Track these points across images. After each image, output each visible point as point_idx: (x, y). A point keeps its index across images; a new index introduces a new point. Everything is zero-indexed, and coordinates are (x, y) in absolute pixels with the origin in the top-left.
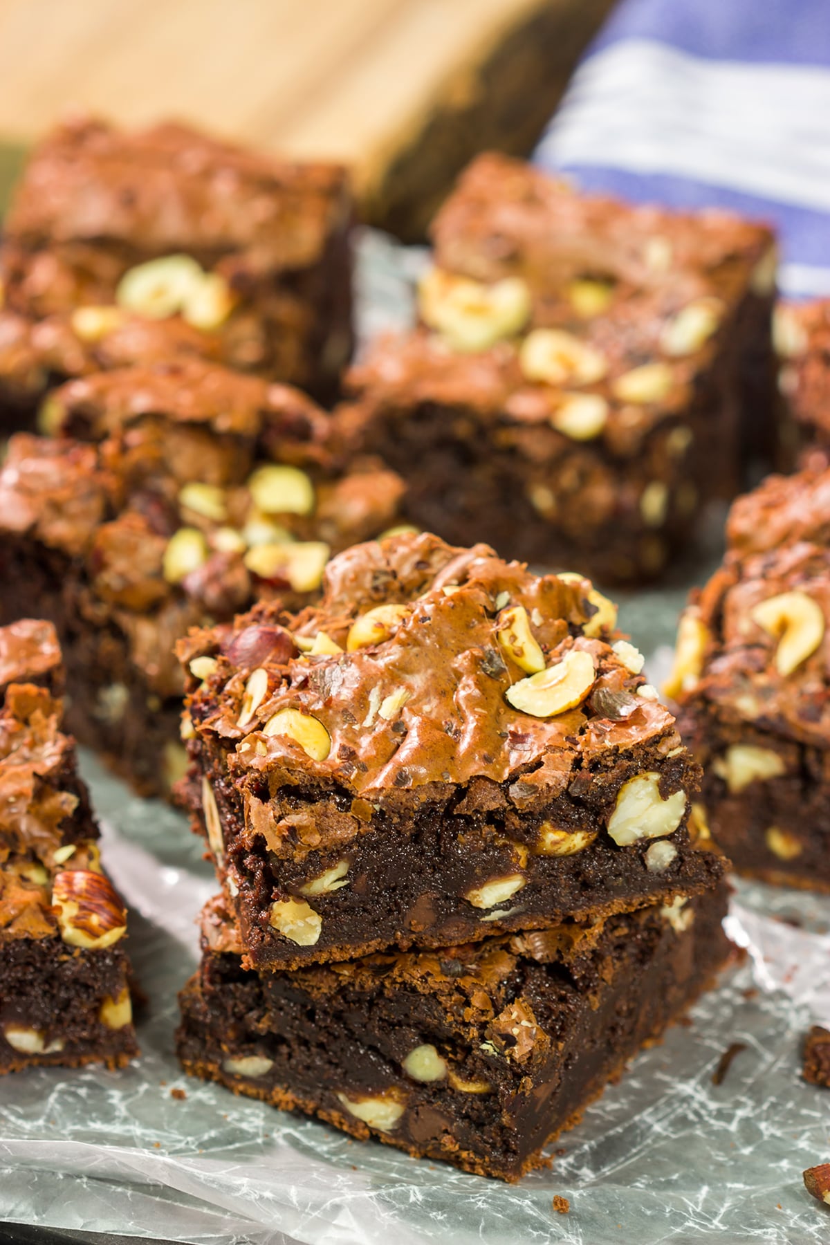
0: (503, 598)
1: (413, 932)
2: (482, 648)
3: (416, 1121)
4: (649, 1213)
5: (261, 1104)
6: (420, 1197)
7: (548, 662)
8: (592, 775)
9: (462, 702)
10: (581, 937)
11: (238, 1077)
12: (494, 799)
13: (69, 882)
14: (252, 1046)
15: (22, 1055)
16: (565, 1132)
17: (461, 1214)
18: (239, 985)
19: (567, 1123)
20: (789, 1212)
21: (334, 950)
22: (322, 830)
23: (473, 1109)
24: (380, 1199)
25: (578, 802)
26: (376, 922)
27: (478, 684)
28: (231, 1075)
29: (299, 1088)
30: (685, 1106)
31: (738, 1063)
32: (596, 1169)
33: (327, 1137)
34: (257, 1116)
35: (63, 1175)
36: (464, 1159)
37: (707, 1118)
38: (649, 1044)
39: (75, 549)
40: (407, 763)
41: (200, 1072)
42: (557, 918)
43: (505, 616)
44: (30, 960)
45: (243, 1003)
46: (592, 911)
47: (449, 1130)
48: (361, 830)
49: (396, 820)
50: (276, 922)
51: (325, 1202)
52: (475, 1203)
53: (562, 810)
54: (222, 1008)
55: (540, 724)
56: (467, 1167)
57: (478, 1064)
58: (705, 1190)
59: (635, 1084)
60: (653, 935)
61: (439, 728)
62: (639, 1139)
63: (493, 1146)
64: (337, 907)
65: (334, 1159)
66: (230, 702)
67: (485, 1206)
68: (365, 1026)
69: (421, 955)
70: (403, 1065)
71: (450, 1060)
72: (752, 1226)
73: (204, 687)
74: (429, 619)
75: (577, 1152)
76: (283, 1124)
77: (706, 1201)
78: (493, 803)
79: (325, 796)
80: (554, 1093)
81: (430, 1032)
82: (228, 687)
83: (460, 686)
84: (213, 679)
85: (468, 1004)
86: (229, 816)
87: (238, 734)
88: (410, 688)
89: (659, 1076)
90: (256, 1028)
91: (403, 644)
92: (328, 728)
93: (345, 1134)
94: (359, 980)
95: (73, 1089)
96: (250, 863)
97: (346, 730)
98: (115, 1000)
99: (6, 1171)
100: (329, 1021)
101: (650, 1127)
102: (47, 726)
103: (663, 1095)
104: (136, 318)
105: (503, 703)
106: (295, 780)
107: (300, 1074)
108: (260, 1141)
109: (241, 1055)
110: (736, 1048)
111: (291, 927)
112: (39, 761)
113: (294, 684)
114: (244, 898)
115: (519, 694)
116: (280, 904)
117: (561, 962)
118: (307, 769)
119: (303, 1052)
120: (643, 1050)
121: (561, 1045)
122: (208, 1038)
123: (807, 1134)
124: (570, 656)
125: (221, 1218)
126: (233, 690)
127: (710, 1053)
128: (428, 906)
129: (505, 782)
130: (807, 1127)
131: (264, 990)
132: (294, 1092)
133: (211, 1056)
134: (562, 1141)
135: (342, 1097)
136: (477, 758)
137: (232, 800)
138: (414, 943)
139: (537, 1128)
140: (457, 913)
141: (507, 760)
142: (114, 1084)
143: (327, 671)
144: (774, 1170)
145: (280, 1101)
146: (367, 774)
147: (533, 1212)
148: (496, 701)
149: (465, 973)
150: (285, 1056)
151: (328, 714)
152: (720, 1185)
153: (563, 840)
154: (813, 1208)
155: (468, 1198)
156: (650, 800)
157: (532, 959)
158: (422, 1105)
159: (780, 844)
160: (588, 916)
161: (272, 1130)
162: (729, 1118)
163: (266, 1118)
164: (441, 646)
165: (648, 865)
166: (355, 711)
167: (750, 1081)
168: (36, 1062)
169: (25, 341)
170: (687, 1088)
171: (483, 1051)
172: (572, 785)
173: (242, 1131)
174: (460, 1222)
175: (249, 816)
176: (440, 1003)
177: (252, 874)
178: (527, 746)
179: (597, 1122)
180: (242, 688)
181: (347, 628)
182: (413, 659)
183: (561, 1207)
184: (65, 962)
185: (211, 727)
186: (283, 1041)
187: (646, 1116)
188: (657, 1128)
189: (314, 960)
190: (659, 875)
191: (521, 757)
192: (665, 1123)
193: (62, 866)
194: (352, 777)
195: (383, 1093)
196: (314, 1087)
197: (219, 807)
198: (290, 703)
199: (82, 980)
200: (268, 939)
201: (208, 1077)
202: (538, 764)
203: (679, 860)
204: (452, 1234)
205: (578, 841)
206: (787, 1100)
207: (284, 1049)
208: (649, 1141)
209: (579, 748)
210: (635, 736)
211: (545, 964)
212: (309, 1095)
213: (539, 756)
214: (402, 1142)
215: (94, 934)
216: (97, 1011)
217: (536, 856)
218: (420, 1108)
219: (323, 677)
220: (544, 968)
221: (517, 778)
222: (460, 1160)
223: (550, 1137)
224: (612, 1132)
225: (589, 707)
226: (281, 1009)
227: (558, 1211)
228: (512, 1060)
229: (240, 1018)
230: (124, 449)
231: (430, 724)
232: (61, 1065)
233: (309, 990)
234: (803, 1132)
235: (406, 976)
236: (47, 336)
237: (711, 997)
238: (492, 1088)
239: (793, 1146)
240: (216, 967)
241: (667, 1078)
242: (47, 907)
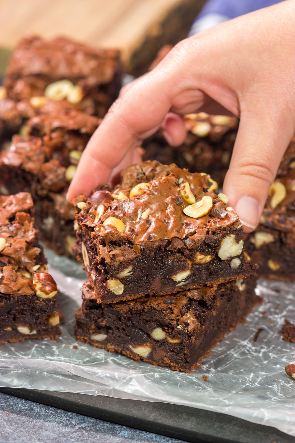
0: (181, 180)
1: (154, 290)
2: (175, 196)
3: (155, 353)
4: (234, 381)
5: (103, 350)
6: (158, 376)
7: (197, 200)
8: (213, 236)
9: (169, 213)
10: (210, 291)
11: (95, 341)
12: (180, 244)
13: (38, 276)
14: (100, 331)
15: (23, 335)
16: (205, 357)
17: (172, 381)
18: (96, 310)
19: (205, 354)
20: (280, 380)
21: (128, 296)
22: (124, 255)
23: (175, 348)
24: (145, 377)
25: (208, 245)
26: (142, 286)
27: (174, 207)
28: (93, 341)
29: (116, 344)
30: (244, 348)
31: (261, 335)
32: (215, 368)
33: (126, 360)
34: (102, 354)
35: (38, 372)
36: (172, 366)
37: (252, 352)
38: (231, 329)
39: (35, 172)
40: (152, 233)
41: (82, 340)
42: (202, 285)
43: (182, 185)
44: (26, 302)
45: (97, 316)
46: (213, 282)
47: (167, 356)
48: (137, 255)
49: (148, 252)
50: (109, 287)
51: (127, 377)
52: (177, 378)
53: (203, 248)
54: (90, 318)
55: (195, 220)
56: (173, 368)
57: (176, 333)
58: (252, 374)
59: (227, 342)
60: (233, 292)
61: (161, 221)
62: (229, 359)
63: (182, 360)
64: (129, 282)
65: (128, 367)
66: (91, 216)
67: (180, 379)
68: (138, 322)
69: (156, 298)
70: (151, 335)
71: (167, 332)
72: (268, 385)
73: (82, 212)
74: (157, 186)
75: (209, 363)
76: (111, 356)
77: (253, 378)
78: (180, 246)
79: (124, 244)
80: (201, 343)
81: (160, 323)
82: (90, 211)
83: (168, 208)
84: (85, 209)
85: (173, 313)
86: (92, 253)
87: (95, 225)
88: (151, 209)
89: (235, 339)
90: (101, 324)
91: (149, 194)
92: (125, 222)
93: (131, 359)
94: (136, 306)
95: (40, 346)
96: (100, 268)
97: (131, 223)
98: (54, 316)
99: (19, 371)
100: (126, 321)
101: (233, 355)
102: (30, 226)
103: (237, 345)
104: (51, 100)
105: (182, 214)
106: (114, 239)
107: (116, 339)
108: (103, 361)
109: (96, 334)
110: (260, 330)
111: (114, 288)
112: (27, 237)
113: (113, 209)
114: (97, 280)
115: (187, 211)
116: (110, 281)
117: (203, 300)
118: (118, 235)
119: (117, 332)
120: (230, 331)
121: (204, 327)
122: (85, 328)
123: (285, 357)
124: (204, 198)
125: (91, 385)
126: (92, 212)
127: (252, 332)
128: (159, 281)
129: (184, 239)
130: (285, 354)
131: (104, 311)
132: (114, 345)
133: (86, 335)
134: (204, 360)
135: (130, 346)
136: (174, 231)
137: (93, 248)
138: (154, 294)
139: (196, 355)
140: (168, 283)
141: (184, 232)
142: (54, 344)
143: (124, 204)
144: (275, 368)
145: (110, 348)
146: (138, 237)
147: (196, 381)
148: (180, 212)
149: (171, 303)
150: (111, 333)
151: (124, 217)
152: (257, 373)
153: (203, 258)
154: (288, 379)
155: (174, 376)
156: (232, 244)
157: (193, 299)
158: (158, 348)
159: (272, 265)
160: (212, 284)
161: (107, 358)
162: (259, 352)
163: (105, 354)
164: (161, 195)
165: (231, 267)
166: (133, 217)
167: (265, 340)
168: (27, 338)
169: (15, 108)
170: (245, 343)
171: (178, 328)
172: (206, 239)
173: (97, 358)
174: (172, 384)
175: (99, 251)
176: (163, 313)
177: (100, 271)
178: (191, 227)
179: (215, 354)
180: (95, 211)
181: (129, 191)
182: (152, 200)
183: (205, 379)
184: (37, 303)
185: (85, 224)
186: (110, 328)
187: (232, 352)
188: (235, 355)
189: (121, 300)
190: (235, 270)
191: (189, 230)
192: (238, 354)
193: (35, 271)
194: (133, 238)
195: (144, 345)
196: (120, 343)
197: (88, 251)
198: (112, 215)
199: (43, 309)
200: (106, 293)
201: (85, 341)
202: (195, 233)
203: (242, 265)
204: (169, 387)
205: (208, 258)
206: (278, 346)
207: (111, 331)
208: (233, 360)
209: (208, 227)
210: (227, 223)
211: (197, 301)
212: (119, 346)
213: (195, 230)
214: (151, 361)
215: (47, 293)
216: (47, 320)
217: (194, 264)
218: (157, 349)
219: (122, 206)
220: (197, 302)
221: (188, 238)
222: (170, 366)
223: (200, 358)
224: (220, 357)
225: (211, 214)
226: (110, 318)
227: (204, 380)
228: (188, 331)
229: (96, 321)
230: (51, 139)
231: (158, 221)
232: (36, 339)
233: (119, 311)
234: (284, 356)
235: (152, 305)
236: (22, 106)
237: (251, 315)
238: (181, 341)
239: (281, 360)
240: (88, 304)
241: (238, 340)
242: (31, 285)
